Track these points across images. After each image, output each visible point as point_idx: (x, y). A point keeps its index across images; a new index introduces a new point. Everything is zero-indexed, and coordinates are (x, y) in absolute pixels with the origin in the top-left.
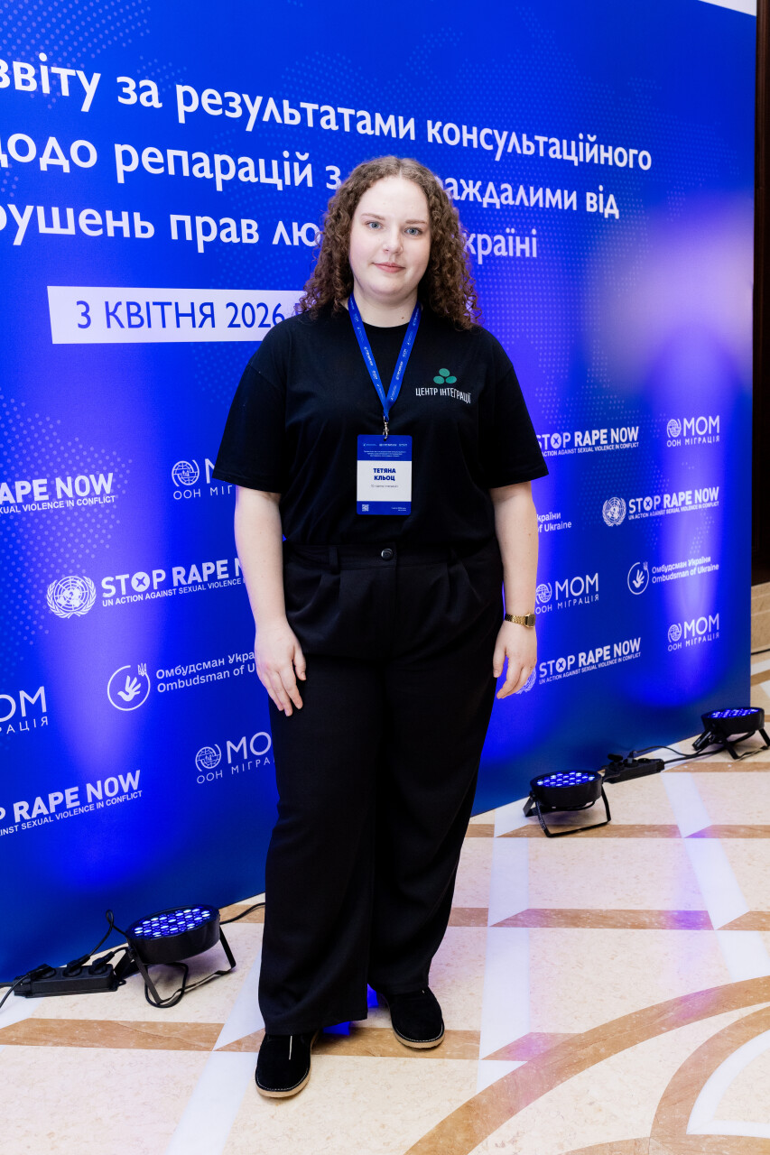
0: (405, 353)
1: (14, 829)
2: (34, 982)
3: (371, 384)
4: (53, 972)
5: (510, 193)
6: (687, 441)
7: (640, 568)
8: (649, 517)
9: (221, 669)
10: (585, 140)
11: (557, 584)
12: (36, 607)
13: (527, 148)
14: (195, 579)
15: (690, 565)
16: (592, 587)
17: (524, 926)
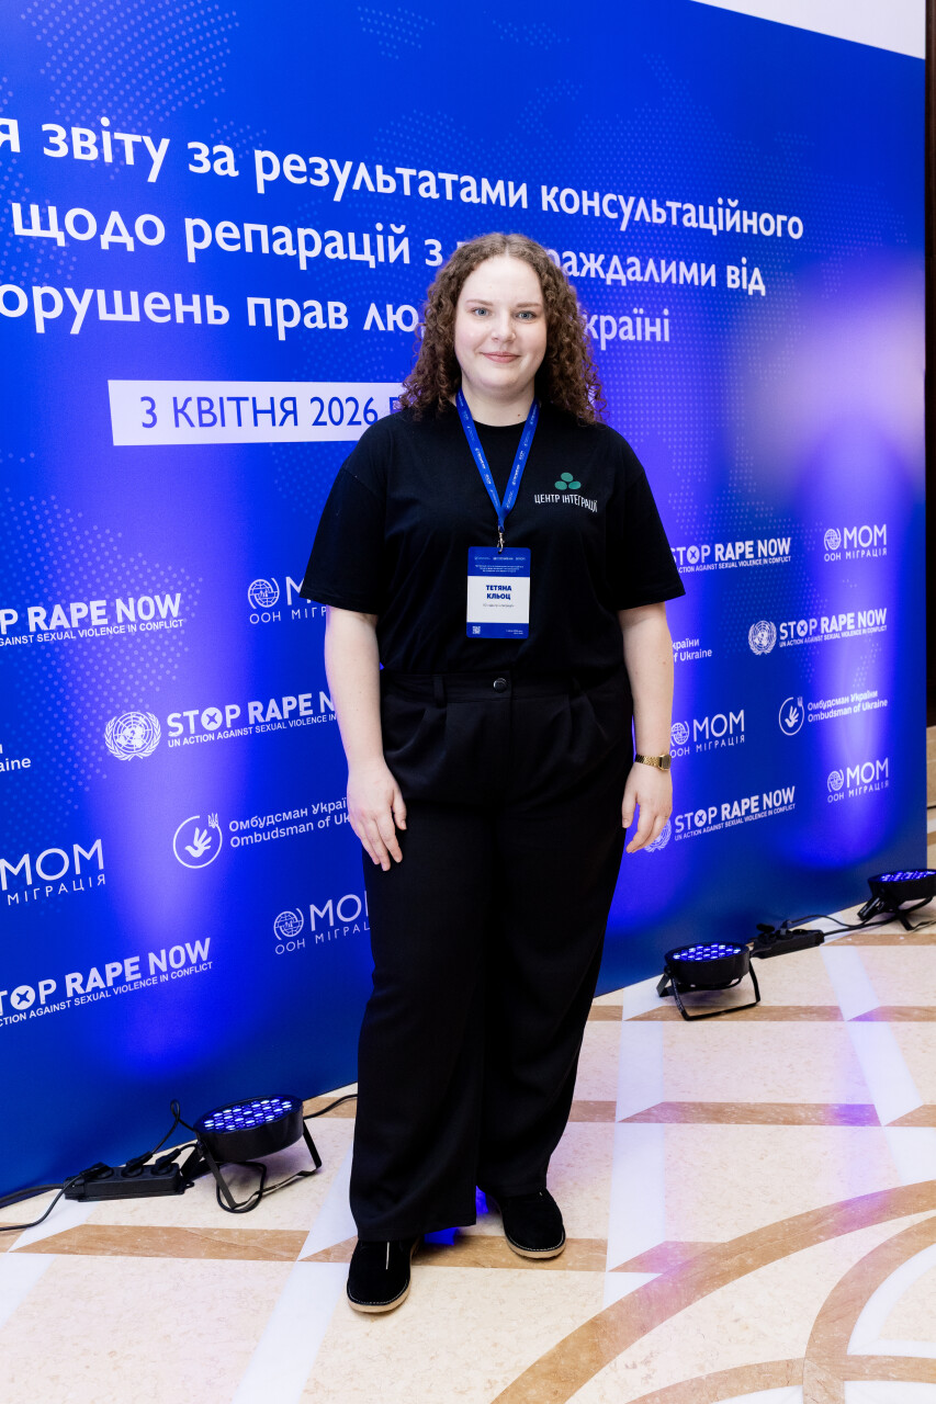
0: (522, 455)
1: (66, 1004)
2: (89, 1184)
3: (484, 489)
4: (110, 1173)
5: (637, 268)
6: (848, 554)
7: (794, 703)
8: (804, 645)
9: (303, 820)
10: (725, 206)
11: (696, 723)
12: (93, 747)
13: (657, 216)
14: (274, 715)
15: (852, 700)
16: (737, 727)
17: (658, 1121)
